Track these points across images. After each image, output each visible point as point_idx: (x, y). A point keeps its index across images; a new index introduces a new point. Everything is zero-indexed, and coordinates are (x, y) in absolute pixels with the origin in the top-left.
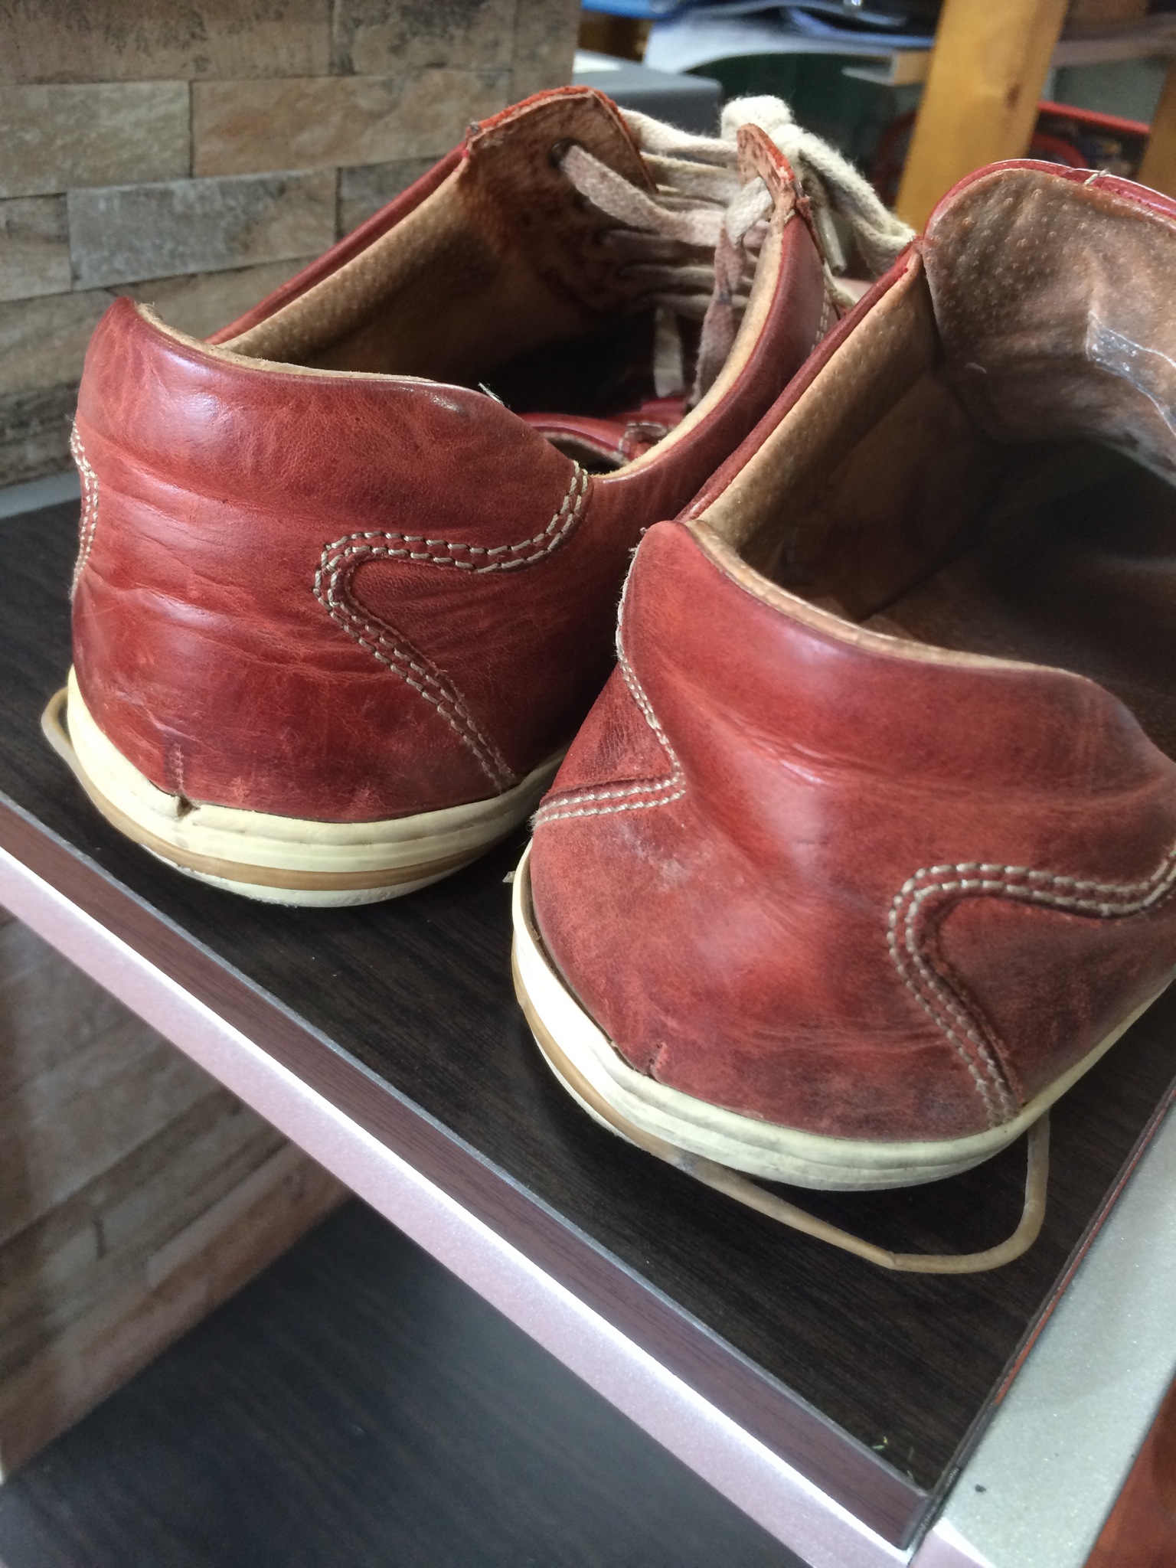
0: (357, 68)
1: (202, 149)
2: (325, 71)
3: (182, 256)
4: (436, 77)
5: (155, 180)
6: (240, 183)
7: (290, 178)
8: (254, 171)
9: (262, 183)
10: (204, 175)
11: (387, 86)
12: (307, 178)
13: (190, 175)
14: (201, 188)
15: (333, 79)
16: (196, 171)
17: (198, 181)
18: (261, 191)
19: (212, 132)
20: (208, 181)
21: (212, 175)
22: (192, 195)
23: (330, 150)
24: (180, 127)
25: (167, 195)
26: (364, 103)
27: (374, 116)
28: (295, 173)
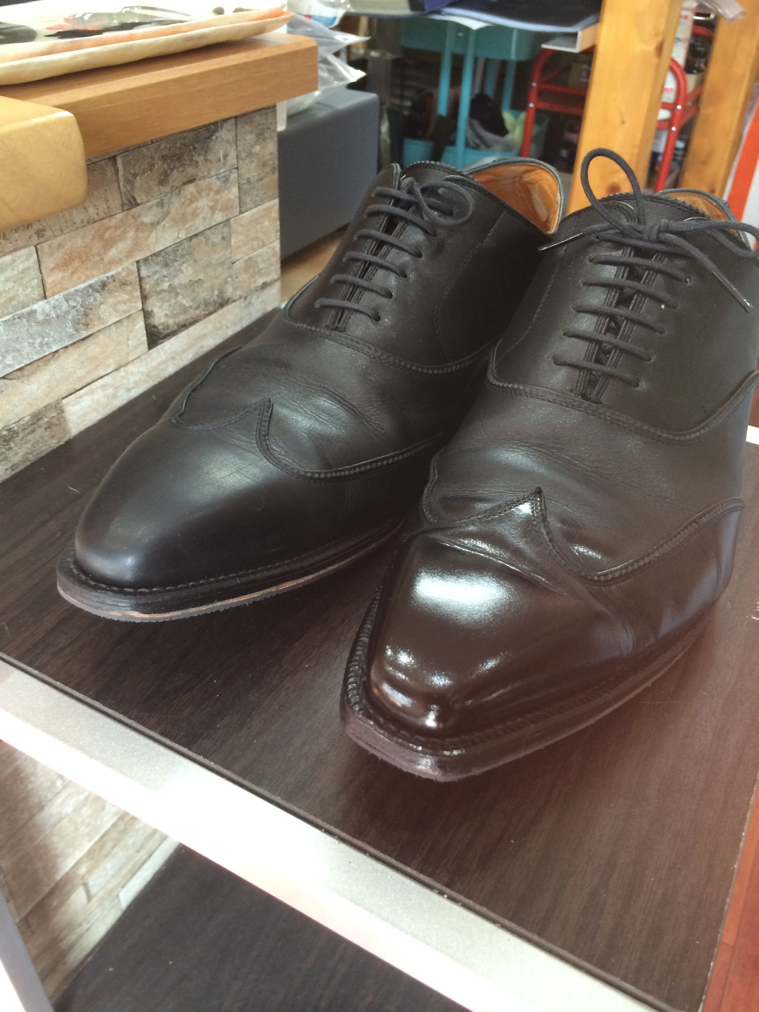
0: (139, 202)
1: (49, 281)
2: (120, 210)
3: (47, 344)
4: (191, 188)
5: (23, 308)
6: (77, 291)
7: (107, 278)
8: (84, 282)
9: (90, 286)
10: (53, 294)
11: (161, 204)
12: (119, 273)
13: (45, 297)
14: (52, 302)
15: (125, 212)
16: (48, 293)
17: (49, 299)
18: (91, 291)
19: (54, 268)
20: (56, 297)
21: (58, 293)
22: (48, 308)
23: (130, 253)
24: (34, 273)
25: (33, 313)
26: (147, 219)
27: (154, 225)
28: (109, 274)
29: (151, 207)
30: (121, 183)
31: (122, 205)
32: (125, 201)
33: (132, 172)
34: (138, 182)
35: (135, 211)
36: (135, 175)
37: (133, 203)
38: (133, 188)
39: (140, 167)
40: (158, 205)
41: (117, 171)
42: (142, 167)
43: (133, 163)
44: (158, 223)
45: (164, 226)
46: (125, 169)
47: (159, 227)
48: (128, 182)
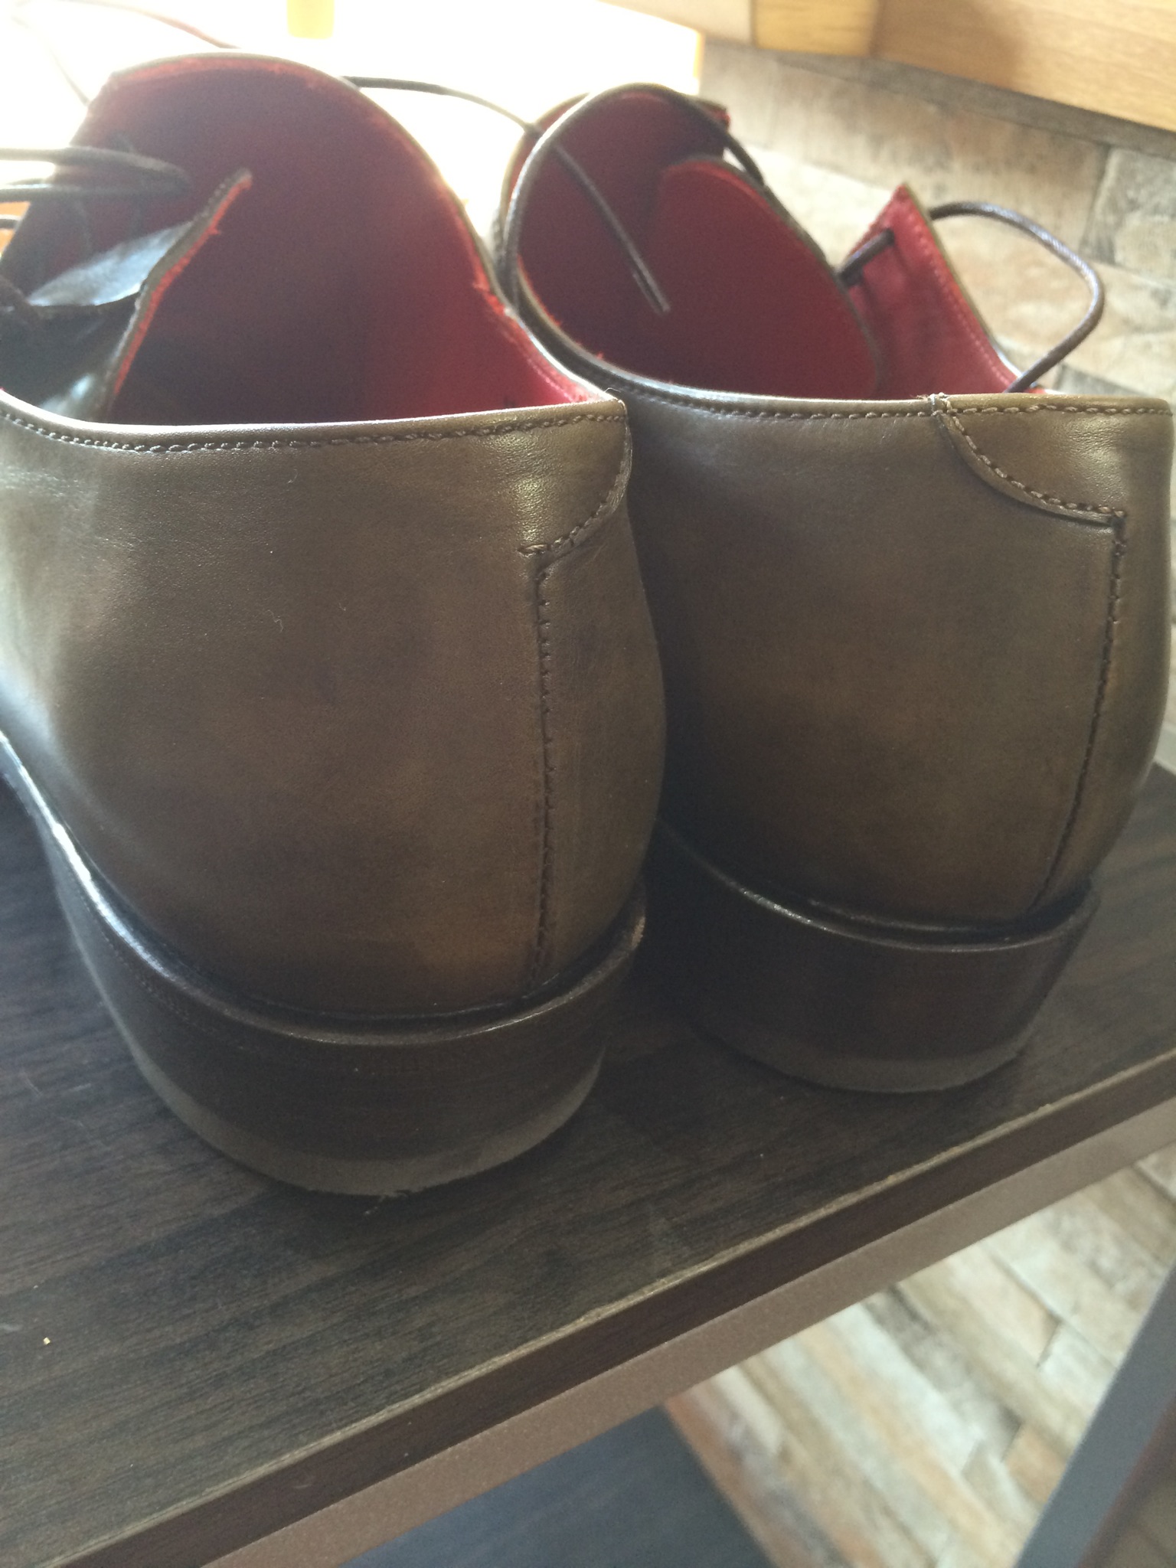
29: (1136, 288)
30: (1101, 201)
31: (1084, 242)
32: (1092, 238)
33: (1131, 194)
34: (1134, 221)
35: (1103, 269)
36: (1134, 205)
37: (1105, 253)
38: (1119, 224)
39: (1152, 195)
40: (1155, 293)
41: (1101, 174)
42: (1156, 200)
43: (1140, 178)
44: (1138, 329)
45: (1148, 346)
46: (1118, 180)
47: (1138, 340)
48: (1113, 205)
